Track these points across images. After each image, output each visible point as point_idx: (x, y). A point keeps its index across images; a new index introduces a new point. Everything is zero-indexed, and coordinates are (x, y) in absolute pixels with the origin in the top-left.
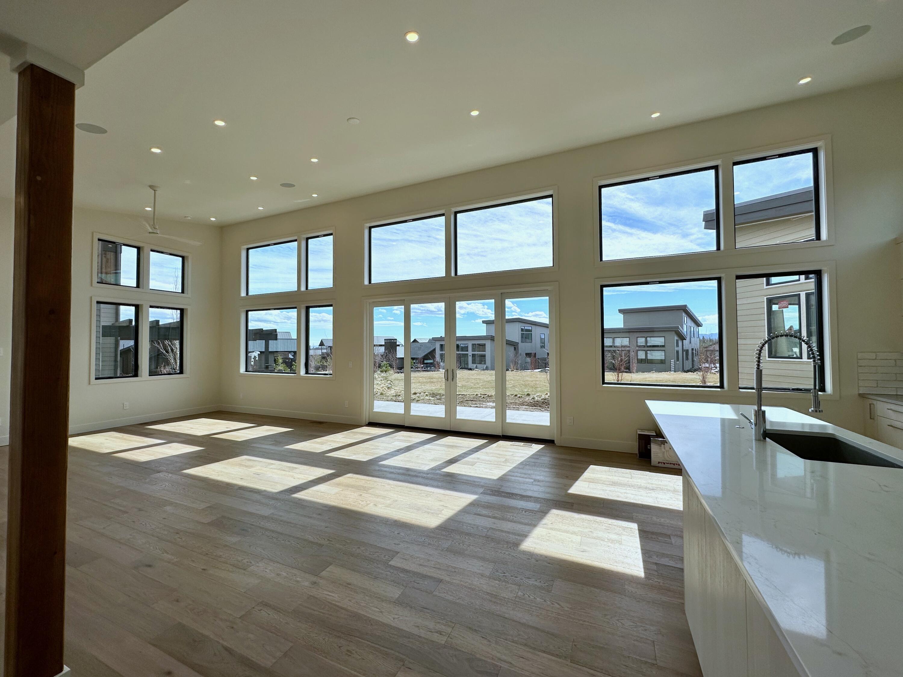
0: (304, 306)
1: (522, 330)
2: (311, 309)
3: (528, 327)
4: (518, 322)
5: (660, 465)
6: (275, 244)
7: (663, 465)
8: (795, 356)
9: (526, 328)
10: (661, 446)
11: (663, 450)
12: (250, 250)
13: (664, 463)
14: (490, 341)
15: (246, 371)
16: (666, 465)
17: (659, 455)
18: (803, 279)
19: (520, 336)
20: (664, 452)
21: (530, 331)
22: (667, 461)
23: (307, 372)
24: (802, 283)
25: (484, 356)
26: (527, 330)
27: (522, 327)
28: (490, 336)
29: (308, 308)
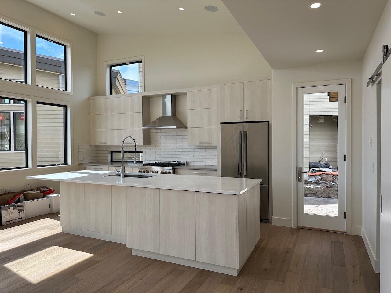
5: (8, 223)
7: (9, 223)
8: (6, 150)
10: (8, 210)
11: (9, 212)
13: (10, 221)
16: (11, 222)
17: (7, 216)
18: (12, 103)
20: (10, 214)
22: (11, 219)
24: (11, 106)
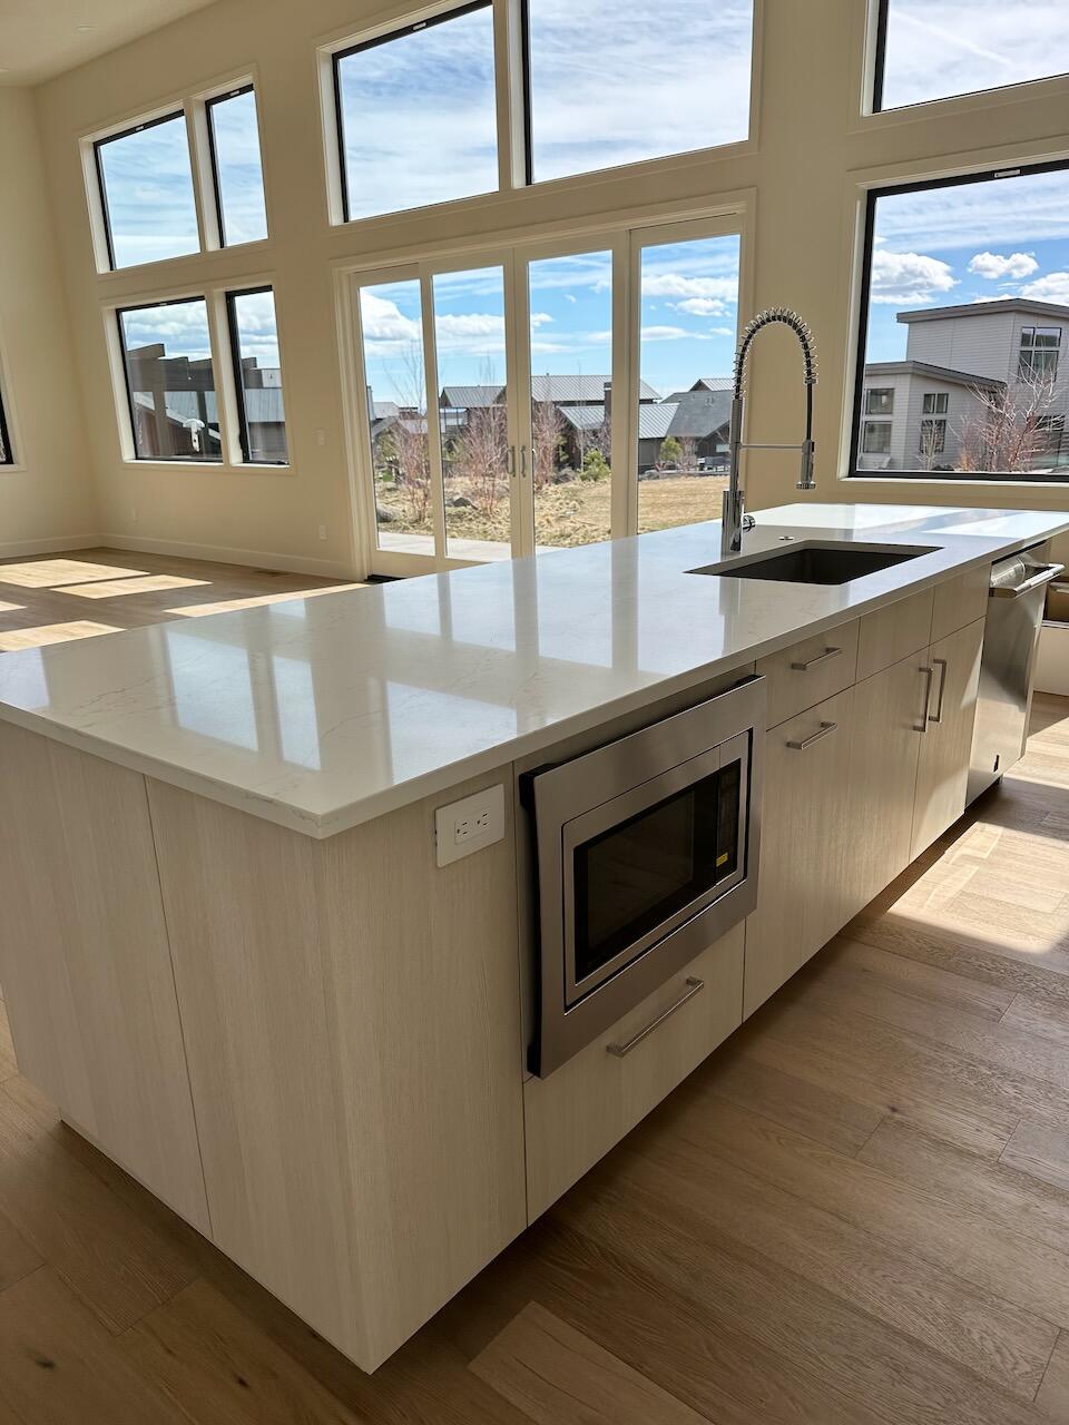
0: (219, 293)
1: (1025, 340)
2: (237, 299)
3: (1046, 329)
4: (1013, 314)
6: (147, 126)
9: (1038, 332)
12: (101, 147)
14: (908, 378)
15: (137, 459)
19: (1016, 362)
21: (1051, 341)
23: (246, 459)
25: (887, 427)
26: (1041, 340)
27: (1026, 331)
28: (911, 365)
29: (230, 297)
